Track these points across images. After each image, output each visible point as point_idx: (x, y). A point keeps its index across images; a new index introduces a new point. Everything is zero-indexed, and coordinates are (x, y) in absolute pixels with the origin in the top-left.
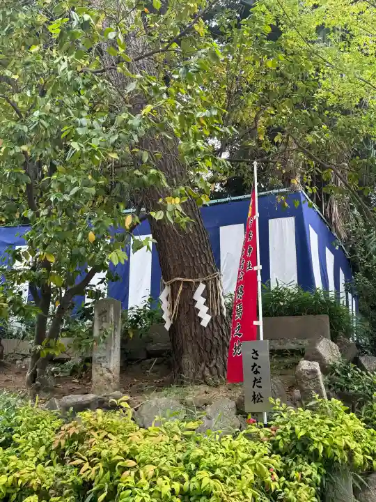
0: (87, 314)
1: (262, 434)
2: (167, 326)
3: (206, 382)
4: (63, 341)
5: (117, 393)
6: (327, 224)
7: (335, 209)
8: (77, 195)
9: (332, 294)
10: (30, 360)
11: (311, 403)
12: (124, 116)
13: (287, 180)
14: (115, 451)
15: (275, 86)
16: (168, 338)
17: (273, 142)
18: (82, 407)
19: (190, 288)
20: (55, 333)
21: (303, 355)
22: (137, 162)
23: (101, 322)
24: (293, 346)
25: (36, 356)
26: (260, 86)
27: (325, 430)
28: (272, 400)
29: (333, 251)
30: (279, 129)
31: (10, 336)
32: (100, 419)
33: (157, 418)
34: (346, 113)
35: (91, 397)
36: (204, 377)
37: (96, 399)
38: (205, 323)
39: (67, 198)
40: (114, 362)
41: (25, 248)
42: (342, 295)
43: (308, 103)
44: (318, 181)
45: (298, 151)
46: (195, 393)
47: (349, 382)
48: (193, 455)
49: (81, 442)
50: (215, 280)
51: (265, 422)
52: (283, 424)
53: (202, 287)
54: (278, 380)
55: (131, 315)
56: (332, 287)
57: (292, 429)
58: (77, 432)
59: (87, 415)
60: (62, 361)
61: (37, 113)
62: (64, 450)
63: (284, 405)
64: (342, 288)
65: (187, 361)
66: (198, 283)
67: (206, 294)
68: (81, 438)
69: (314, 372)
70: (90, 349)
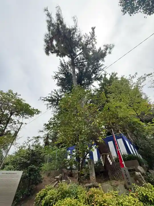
0: (87, 163)
1: (134, 195)
2: (103, 165)
3: (115, 180)
4: (83, 170)
5: (96, 183)
6: (128, 139)
7: (129, 136)
8: (84, 139)
9: (135, 155)
10: (77, 175)
11: (143, 185)
12: (90, 125)
13: (118, 131)
14: (101, 200)
15: (111, 116)
16: (104, 168)
17: (113, 125)
18: (90, 187)
19: (106, 156)
20: (82, 168)
21: (135, 171)
22: (93, 132)
23: (90, 165)
24: (132, 168)
25: (79, 173)
26: (109, 117)
27: (150, 193)
28: (133, 184)
29: (132, 144)
30: (114, 123)
31: (73, 169)
32: (95, 191)
33: (108, 190)
34: (124, 118)
35: (91, 184)
36: (114, 178)
37: (92, 185)
38: (111, 164)
39: (82, 140)
40: (94, 175)
41: (75, 150)
42: (138, 154)
43: (117, 118)
44: (124, 131)
45: (118, 126)
46: (114, 183)
47: (149, 178)
48: (120, 202)
49: (92, 197)
50: (111, 154)
51: (133, 191)
52: (139, 191)
53: (108, 155)
54: (132, 178)
55: (95, 163)
56: (135, 153)
57: (142, 193)
58: (91, 194)
59: (92, 189)
60: (83, 175)
61: (76, 126)
62: (89, 200)
63: (136, 185)
64: (137, 153)
65: (109, 174)
66: (107, 155)
67: (109, 157)
68: (92, 196)
69: (140, 175)
70: (89, 172)
